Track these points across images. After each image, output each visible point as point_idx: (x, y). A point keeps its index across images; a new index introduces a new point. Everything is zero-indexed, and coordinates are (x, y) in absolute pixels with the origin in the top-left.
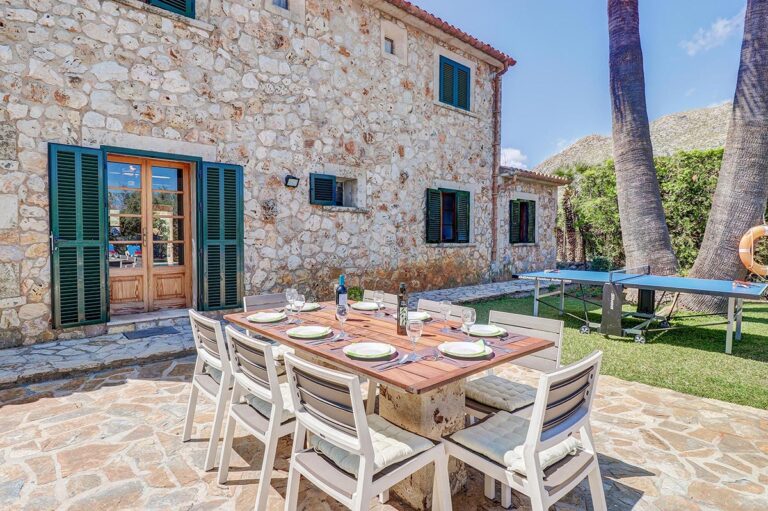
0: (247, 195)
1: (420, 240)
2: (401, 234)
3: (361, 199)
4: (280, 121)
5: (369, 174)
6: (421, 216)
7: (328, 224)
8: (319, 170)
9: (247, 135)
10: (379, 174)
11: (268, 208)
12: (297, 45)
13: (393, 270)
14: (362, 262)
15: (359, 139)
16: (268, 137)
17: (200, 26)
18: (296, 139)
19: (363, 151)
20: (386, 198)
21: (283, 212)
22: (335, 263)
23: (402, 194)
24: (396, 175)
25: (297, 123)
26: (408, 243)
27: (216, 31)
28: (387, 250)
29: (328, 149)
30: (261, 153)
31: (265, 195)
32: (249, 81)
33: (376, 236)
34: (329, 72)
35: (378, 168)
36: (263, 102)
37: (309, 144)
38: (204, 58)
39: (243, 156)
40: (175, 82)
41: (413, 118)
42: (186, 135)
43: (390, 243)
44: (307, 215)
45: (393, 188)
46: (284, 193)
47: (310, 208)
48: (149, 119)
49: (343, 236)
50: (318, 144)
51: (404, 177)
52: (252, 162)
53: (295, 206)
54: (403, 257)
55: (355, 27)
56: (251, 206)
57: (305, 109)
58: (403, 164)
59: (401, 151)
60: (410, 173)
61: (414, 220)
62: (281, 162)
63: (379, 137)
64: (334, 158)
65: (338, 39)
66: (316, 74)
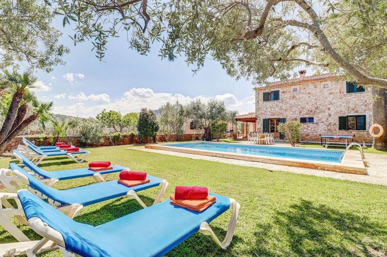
1: (338, 129)
2: (329, 128)
3: (315, 121)
4: (294, 110)
5: (317, 115)
6: (338, 123)
7: (305, 126)
8: (303, 117)
9: (288, 113)
10: (320, 116)
12: (297, 97)
14: (315, 134)
15: (314, 109)
16: (291, 113)
17: (280, 100)
18: (298, 112)
19: (315, 111)
20: (324, 120)
22: (307, 133)
23: (330, 119)
24: (327, 114)
25: (297, 109)
26: (333, 130)
27: (282, 100)
29: (305, 113)
30: (290, 116)
32: (288, 105)
33: (320, 128)
34: (305, 98)
35: (320, 114)
36: (290, 108)
37: (301, 112)
38: (281, 104)
39: (287, 116)
40: (277, 109)
41: (334, 100)
42: (278, 115)
43: (325, 130)
44: (300, 125)
45: (326, 118)
47: (301, 123)
48: (274, 114)
49: (309, 129)
50: (303, 112)
51: (330, 115)
55: (313, 88)
57: (299, 107)
58: (330, 112)
59: (329, 109)
60: (332, 114)
61: (335, 124)
62: (294, 116)
63: (321, 107)
64: (307, 114)
65: (308, 92)
66: (302, 100)
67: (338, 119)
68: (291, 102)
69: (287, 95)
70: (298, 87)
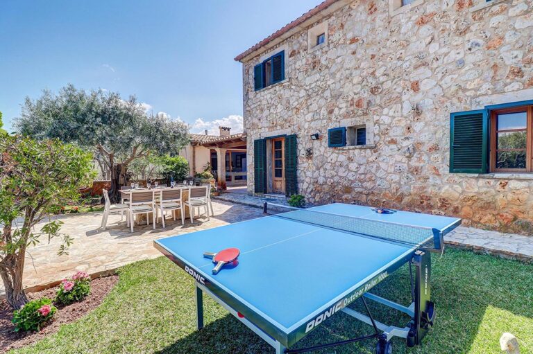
0: (300, 147)
1: (444, 168)
2: (413, 163)
3: (370, 139)
4: (315, 106)
5: (376, 118)
6: (446, 144)
7: (342, 158)
8: (336, 126)
9: (301, 119)
11: (309, 153)
12: (323, 60)
13: (402, 196)
14: (369, 185)
15: (366, 95)
16: (309, 116)
18: (324, 112)
19: (369, 103)
20: (396, 133)
21: (316, 153)
22: (345, 183)
23: (418, 126)
24: (407, 108)
25: (323, 102)
26: (425, 172)
27: (291, 79)
28: (396, 178)
29: (343, 111)
30: (306, 126)
31: (308, 146)
32: (302, 93)
33: (383, 165)
34: (342, 62)
35: (386, 111)
36: (307, 100)
37: (331, 112)
38: (287, 93)
39: (299, 129)
40: (280, 108)
43: (400, 171)
44: (329, 154)
45: (403, 123)
46: (317, 143)
47: (331, 150)
49: (353, 166)
50: (336, 111)
51: (417, 111)
52: (303, 131)
53: (322, 149)
54: (419, 184)
56: (301, 151)
57: (327, 93)
58: (417, 98)
59: (415, 87)
60: (427, 103)
61: (435, 148)
62: (316, 126)
63: (388, 85)
64: (347, 116)
65: (350, 36)
66: (333, 70)
67: (447, 124)
68: (308, 81)
69: (301, 62)
70: (323, 28)
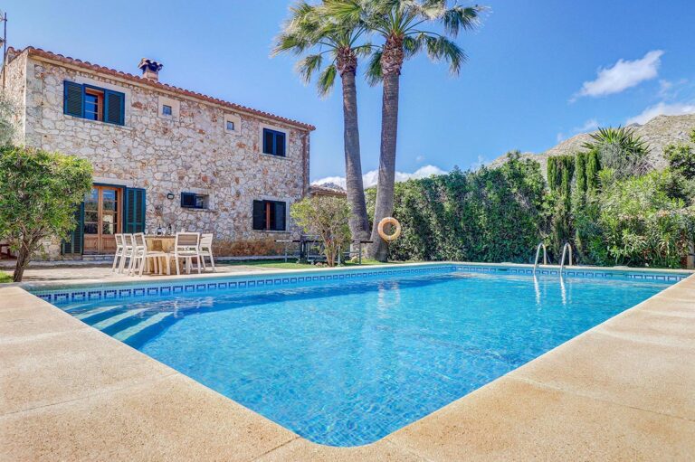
0: (147, 202)
1: (250, 227)
2: (236, 224)
3: (212, 205)
4: (164, 168)
5: (216, 192)
6: (250, 215)
7: (192, 217)
8: (187, 191)
9: (149, 175)
10: (223, 192)
11: (158, 209)
12: (175, 131)
13: (231, 243)
15: (210, 175)
16: (159, 176)
17: (126, 129)
18: (174, 176)
19: (212, 181)
20: (228, 204)
21: (166, 211)
23: (238, 203)
24: (234, 192)
25: (175, 168)
26: (242, 229)
27: (135, 130)
28: (228, 232)
29: (192, 180)
30: (155, 183)
31: (157, 202)
32: (150, 150)
33: (220, 224)
34: (193, 143)
35: (222, 189)
36: (156, 160)
37: (181, 178)
38: (128, 142)
39: (146, 184)
40: (115, 154)
41: (245, 163)
42: (119, 176)
43: (230, 229)
44: (179, 213)
45: (232, 199)
46: (167, 202)
47: (181, 209)
48: (103, 170)
50: (186, 178)
51: (238, 194)
52: (151, 187)
53: (173, 208)
54: (239, 236)
55: (209, 119)
56: (150, 208)
57: (179, 162)
58: (238, 187)
59: (237, 180)
60: (243, 191)
61: (245, 217)
62: (166, 187)
63: (223, 173)
64: (195, 185)
65: (198, 126)
66: (185, 144)
67: (251, 205)
68: (158, 142)
69: (148, 119)
70: (176, 105)
